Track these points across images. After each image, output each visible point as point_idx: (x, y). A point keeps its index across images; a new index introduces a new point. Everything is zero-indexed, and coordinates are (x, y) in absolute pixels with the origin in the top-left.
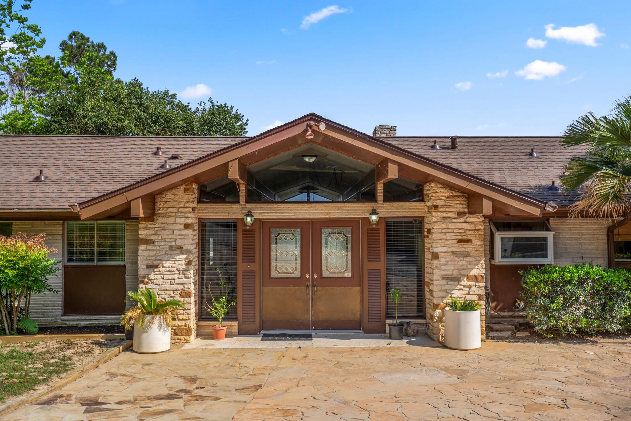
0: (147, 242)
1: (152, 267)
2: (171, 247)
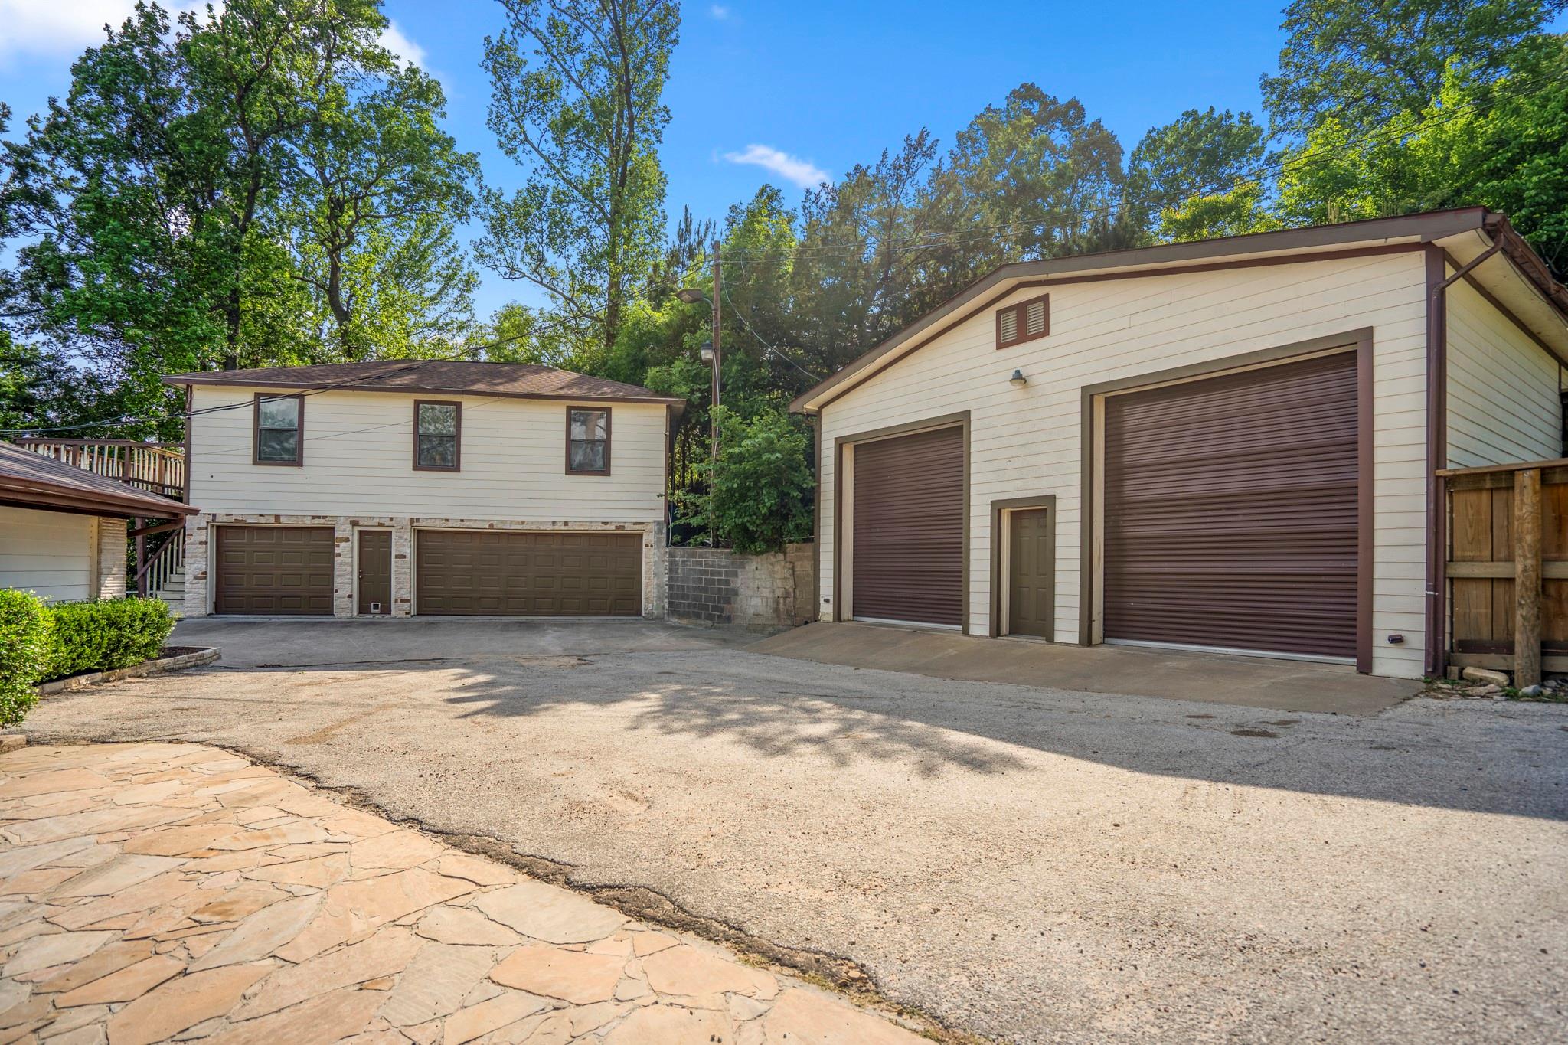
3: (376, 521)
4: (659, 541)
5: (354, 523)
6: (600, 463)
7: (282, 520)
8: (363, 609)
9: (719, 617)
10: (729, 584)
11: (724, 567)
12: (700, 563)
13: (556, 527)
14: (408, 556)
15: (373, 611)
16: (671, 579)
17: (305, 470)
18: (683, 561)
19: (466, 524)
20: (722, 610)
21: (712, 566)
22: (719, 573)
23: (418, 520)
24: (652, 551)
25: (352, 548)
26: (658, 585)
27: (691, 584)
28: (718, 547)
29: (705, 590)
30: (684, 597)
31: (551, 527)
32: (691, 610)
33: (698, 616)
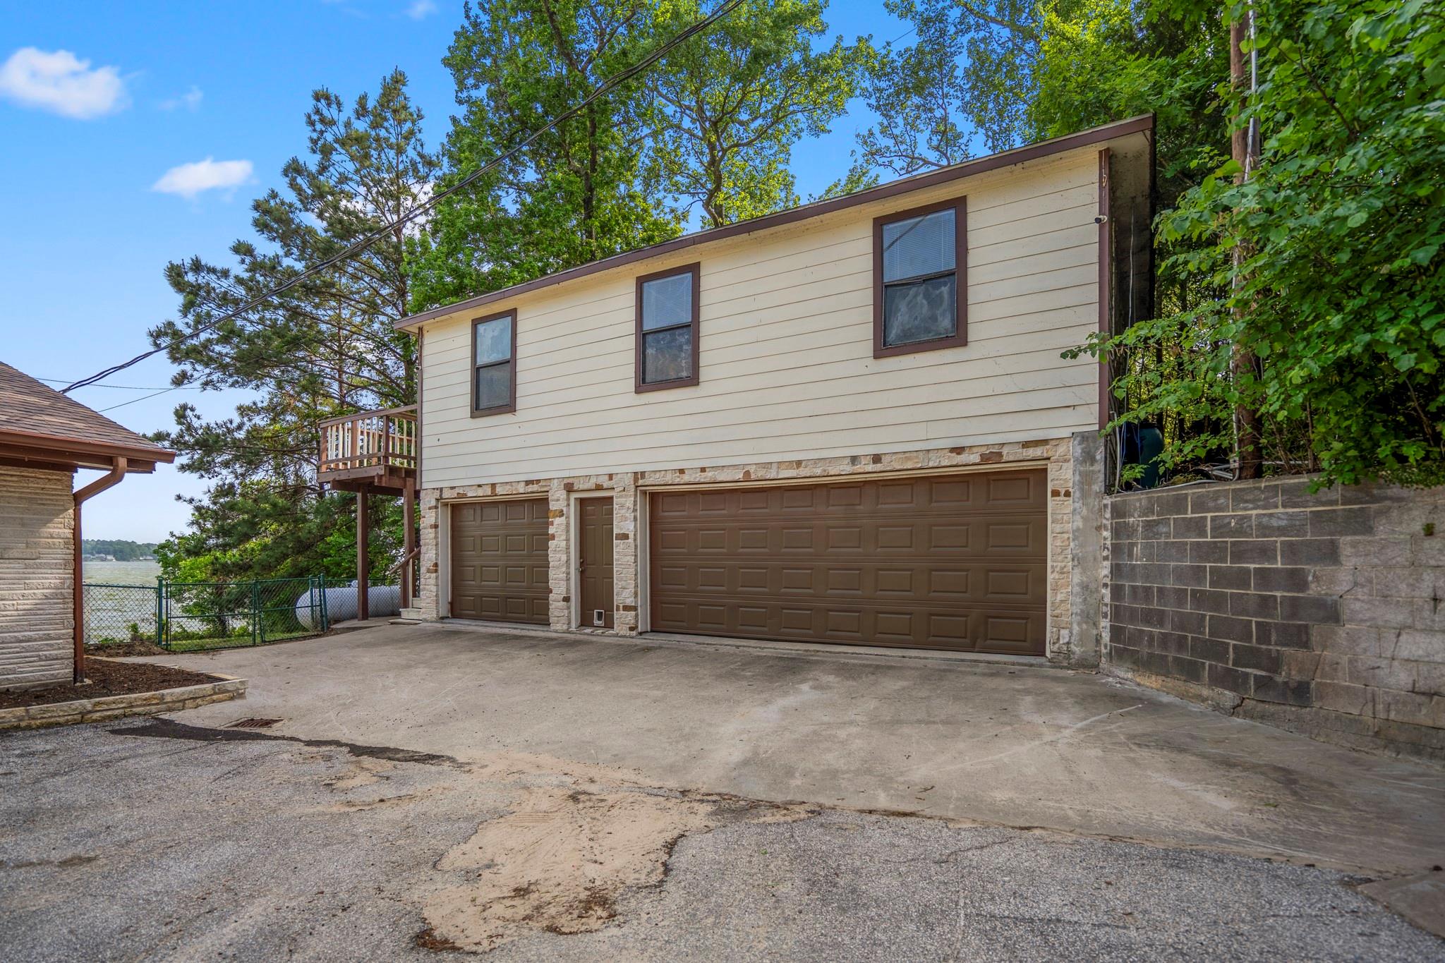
3: (591, 484)
4: (1086, 479)
5: (570, 489)
6: (945, 323)
7: (499, 490)
8: (585, 621)
9: (1262, 684)
10: (1303, 585)
11: (1282, 531)
12: (1199, 526)
13: (858, 468)
14: (631, 536)
15: (596, 622)
16: (1116, 570)
17: (520, 415)
18: (1149, 525)
19: (709, 475)
20: (1275, 664)
21: (1239, 532)
22: (1265, 552)
23: (643, 474)
24: (1069, 505)
25: (568, 525)
26: (1085, 587)
27: (1170, 584)
28: (1258, 473)
29: (1216, 601)
30: (1149, 617)
31: (848, 468)
32: (1172, 654)
33: (1191, 672)
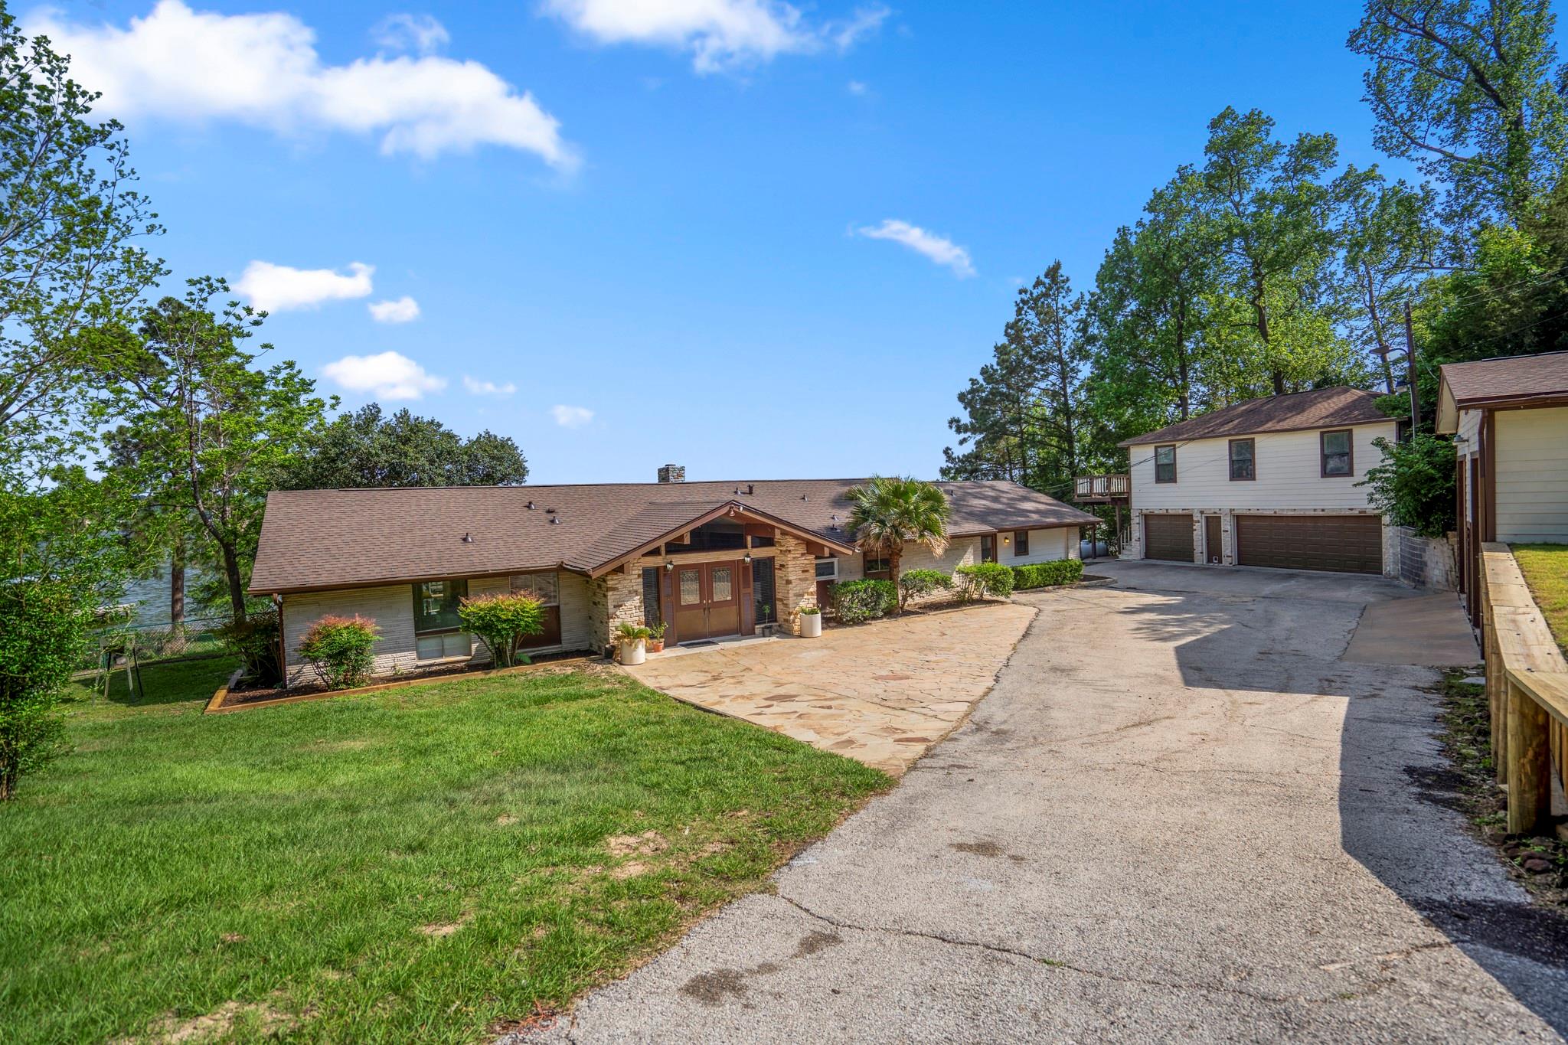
0: (614, 589)
1: (618, 606)
2: (630, 592)
3: (1212, 511)
5: (1202, 512)
6: (1344, 468)
7: (1170, 512)
8: (1210, 560)
9: (1419, 581)
10: (1422, 558)
11: (1418, 544)
13: (1316, 512)
14: (1230, 530)
15: (1215, 561)
19: (1260, 511)
20: (1420, 576)
21: (1415, 543)
22: (1417, 549)
23: (1233, 509)
24: (1388, 528)
25: (1201, 525)
26: (1392, 553)
29: (1415, 561)
31: (1313, 512)
